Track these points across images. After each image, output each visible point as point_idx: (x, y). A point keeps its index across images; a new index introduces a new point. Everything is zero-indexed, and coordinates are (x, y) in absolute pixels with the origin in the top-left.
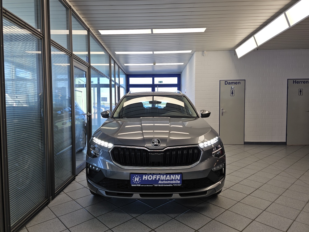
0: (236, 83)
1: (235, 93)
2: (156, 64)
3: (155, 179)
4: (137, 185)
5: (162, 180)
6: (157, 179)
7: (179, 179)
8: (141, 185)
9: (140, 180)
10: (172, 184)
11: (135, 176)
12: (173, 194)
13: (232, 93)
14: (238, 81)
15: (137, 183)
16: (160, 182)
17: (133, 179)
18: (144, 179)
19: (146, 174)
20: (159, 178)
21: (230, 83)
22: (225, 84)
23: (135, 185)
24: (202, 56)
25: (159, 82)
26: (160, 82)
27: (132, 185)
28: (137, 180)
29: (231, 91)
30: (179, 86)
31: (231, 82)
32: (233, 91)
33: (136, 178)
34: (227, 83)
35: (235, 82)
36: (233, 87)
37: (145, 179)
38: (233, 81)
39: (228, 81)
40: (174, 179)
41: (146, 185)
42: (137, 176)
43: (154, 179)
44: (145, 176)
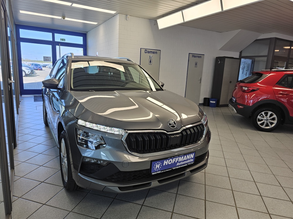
0: (154, 53)
1: (153, 62)
2: (66, 19)
3: (175, 162)
4: (157, 172)
5: (180, 162)
6: (176, 162)
7: (192, 157)
8: (161, 171)
9: (161, 167)
10: (187, 163)
11: (156, 164)
12: (185, 173)
13: (150, 62)
14: (155, 51)
15: (157, 170)
16: (178, 164)
17: (154, 167)
18: (164, 165)
19: (166, 159)
20: (178, 160)
21: (149, 52)
22: (145, 53)
23: (156, 173)
24: (125, 20)
25: (61, 39)
26: (63, 40)
27: (153, 174)
28: (158, 167)
29: (150, 60)
30: (84, 46)
31: (150, 50)
32: (151, 60)
33: (157, 165)
34: (147, 51)
35: (153, 51)
36: (151, 56)
37: (166, 164)
38: (151, 50)
39: (148, 50)
40: (189, 158)
41: (166, 170)
42: (158, 163)
43: (173, 163)
44: (166, 161)
